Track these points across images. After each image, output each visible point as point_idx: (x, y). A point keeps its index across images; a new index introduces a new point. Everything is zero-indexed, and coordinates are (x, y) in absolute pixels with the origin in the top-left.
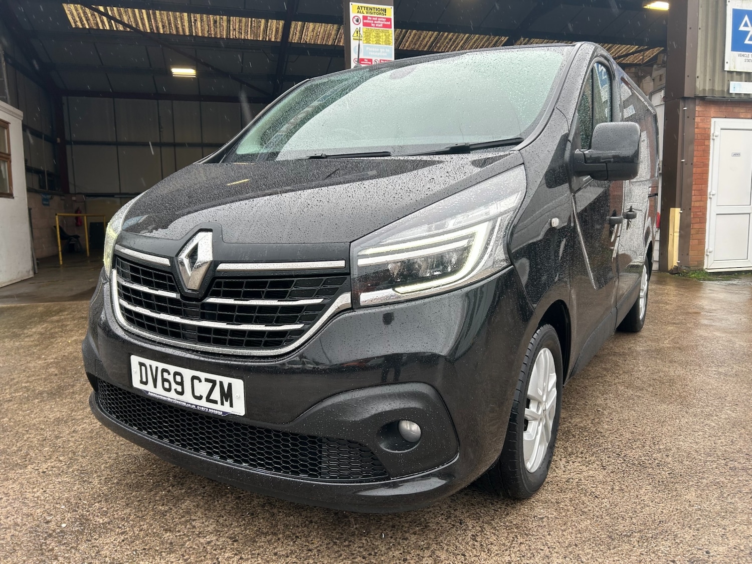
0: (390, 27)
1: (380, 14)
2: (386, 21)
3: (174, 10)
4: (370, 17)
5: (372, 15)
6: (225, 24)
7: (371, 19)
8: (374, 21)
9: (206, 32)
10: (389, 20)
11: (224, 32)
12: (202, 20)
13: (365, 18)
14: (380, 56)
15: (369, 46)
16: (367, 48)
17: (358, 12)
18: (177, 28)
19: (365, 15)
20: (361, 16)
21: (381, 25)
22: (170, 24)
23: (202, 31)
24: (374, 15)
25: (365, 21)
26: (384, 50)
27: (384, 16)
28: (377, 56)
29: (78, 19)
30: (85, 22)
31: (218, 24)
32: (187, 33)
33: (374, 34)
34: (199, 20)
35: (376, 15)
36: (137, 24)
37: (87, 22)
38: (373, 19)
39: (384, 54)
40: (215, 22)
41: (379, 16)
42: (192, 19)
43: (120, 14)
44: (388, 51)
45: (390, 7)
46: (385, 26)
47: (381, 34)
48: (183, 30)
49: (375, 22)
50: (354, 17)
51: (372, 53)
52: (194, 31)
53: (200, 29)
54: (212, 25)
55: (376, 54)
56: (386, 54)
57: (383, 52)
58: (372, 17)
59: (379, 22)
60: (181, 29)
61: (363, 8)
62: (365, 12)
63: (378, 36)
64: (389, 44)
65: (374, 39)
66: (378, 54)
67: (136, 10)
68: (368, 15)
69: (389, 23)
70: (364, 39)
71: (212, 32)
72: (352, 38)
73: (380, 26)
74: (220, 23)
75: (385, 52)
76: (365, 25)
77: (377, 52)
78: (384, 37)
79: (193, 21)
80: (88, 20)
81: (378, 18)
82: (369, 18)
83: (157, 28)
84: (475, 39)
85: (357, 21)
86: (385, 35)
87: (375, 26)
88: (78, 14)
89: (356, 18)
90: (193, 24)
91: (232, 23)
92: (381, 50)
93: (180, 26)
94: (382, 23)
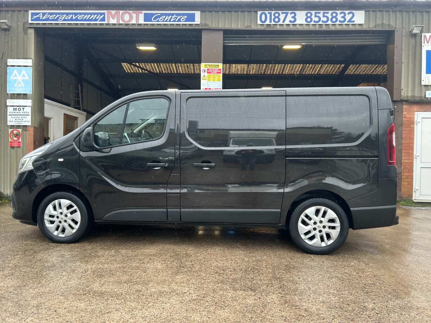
0: (220, 73)
1: (216, 67)
2: (219, 70)
3: (168, 63)
5: (212, 68)
6: (192, 67)
7: (211, 70)
8: (212, 71)
9: (184, 71)
10: (220, 70)
11: (192, 70)
12: (181, 66)
13: (208, 70)
14: (215, 87)
15: (209, 82)
16: (209, 83)
17: (205, 67)
18: (171, 71)
19: (209, 68)
20: (206, 69)
21: (216, 72)
22: (167, 69)
23: (182, 71)
24: (213, 68)
25: (208, 71)
26: (217, 84)
27: (218, 68)
28: (214, 87)
29: (128, 69)
30: (131, 70)
31: (189, 67)
32: (176, 72)
33: (212, 77)
34: (180, 66)
35: (214, 68)
36: (153, 70)
37: (132, 70)
38: (212, 70)
39: (217, 86)
40: (187, 66)
41: (215, 68)
42: (177, 66)
43: (145, 66)
44: (219, 84)
45: (221, 64)
46: (218, 73)
47: (216, 77)
48: (174, 71)
49: (213, 71)
50: (203, 70)
51: (211, 86)
52: (178, 71)
53: (181, 70)
54: (186, 68)
55: (213, 86)
56: (218, 86)
57: (216, 85)
58: (212, 69)
59: (215, 71)
60: (172, 71)
61: (207, 65)
62: (208, 67)
63: (214, 77)
64: (220, 81)
65: (212, 79)
66: (214, 86)
67: (152, 64)
68: (210, 68)
69: (220, 71)
70: (208, 79)
71: (187, 71)
72: (201, 79)
74: (190, 67)
75: (217, 85)
76: (208, 73)
77: (214, 85)
78: (217, 78)
79: (177, 67)
80: (132, 69)
81: (214, 69)
82: (210, 70)
83: (162, 71)
85: (204, 71)
86: (218, 77)
87: (213, 73)
88: (128, 67)
89: (204, 70)
90: (177, 68)
91: (195, 66)
92: (216, 84)
93: (172, 69)
94: (216, 71)
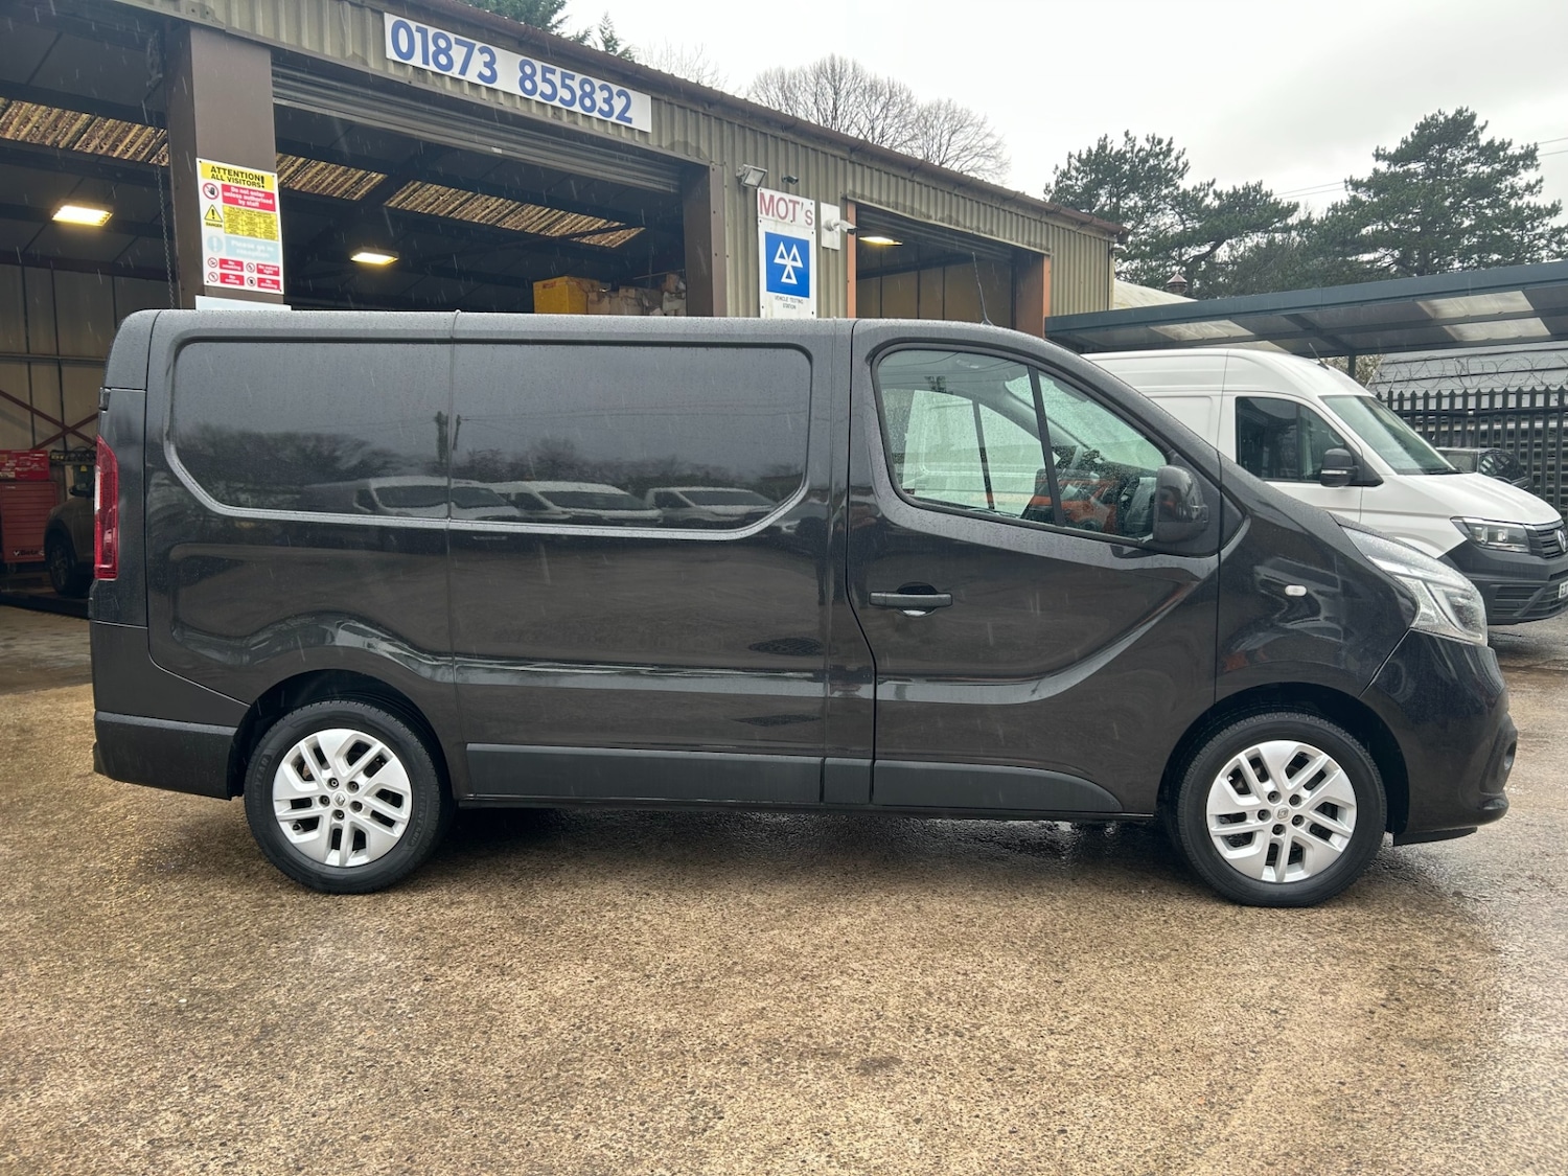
0: (272, 208)
1: (254, 184)
2: (266, 198)
4: (236, 187)
5: (238, 185)
7: (237, 191)
8: (243, 195)
10: (270, 196)
13: (226, 188)
14: (257, 258)
15: (236, 239)
16: (233, 242)
17: (213, 177)
19: (227, 182)
20: (218, 184)
21: (257, 204)
24: (242, 186)
25: (227, 194)
26: (263, 248)
27: (261, 189)
28: (251, 257)
33: (244, 218)
35: (246, 186)
38: (242, 191)
39: (264, 255)
41: (251, 187)
44: (270, 249)
45: (271, 174)
46: (263, 206)
47: (257, 220)
49: (246, 197)
50: (206, 185)
51: (242, 252)
55: (249, 253)
56: (267, 255)
57: (262, 251)
58: (239, 188)
59: (253, 199)
61: (222, 171)
62: (225, 177)
63: (251, 222)
64: (273, 239)
65: (245, 228)
66: (254, 254)
68: (231, 183)
69: (271, 202)
70: (227, 225)
72: (203, 222)
73: (253, 204)
75: (266, 251)
76: (227, 200)
77: (251, 249)
78: (263, 226)
81: (250, 190)
82: (233, 189)
84: (318, 168)
85: (212, 192)
86: (265, 222)
87: (246, 205)
89: (210, 187)
92: (259, 248)
94: (257, 199)
